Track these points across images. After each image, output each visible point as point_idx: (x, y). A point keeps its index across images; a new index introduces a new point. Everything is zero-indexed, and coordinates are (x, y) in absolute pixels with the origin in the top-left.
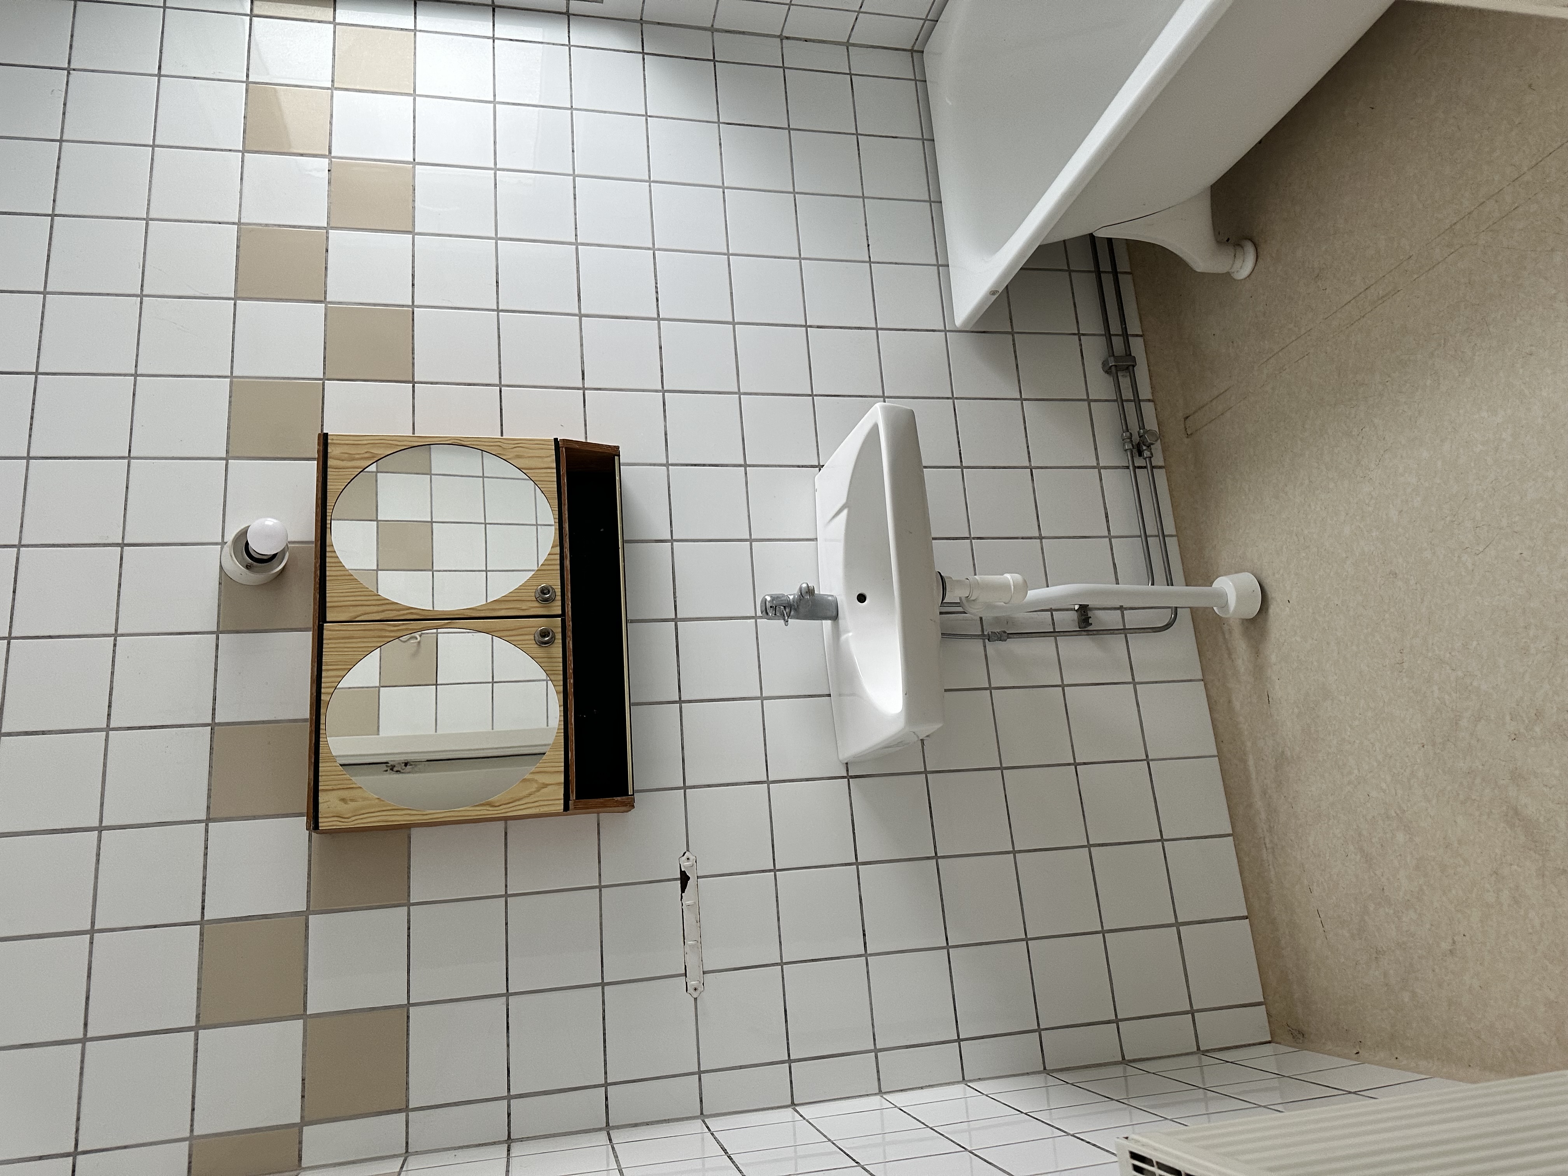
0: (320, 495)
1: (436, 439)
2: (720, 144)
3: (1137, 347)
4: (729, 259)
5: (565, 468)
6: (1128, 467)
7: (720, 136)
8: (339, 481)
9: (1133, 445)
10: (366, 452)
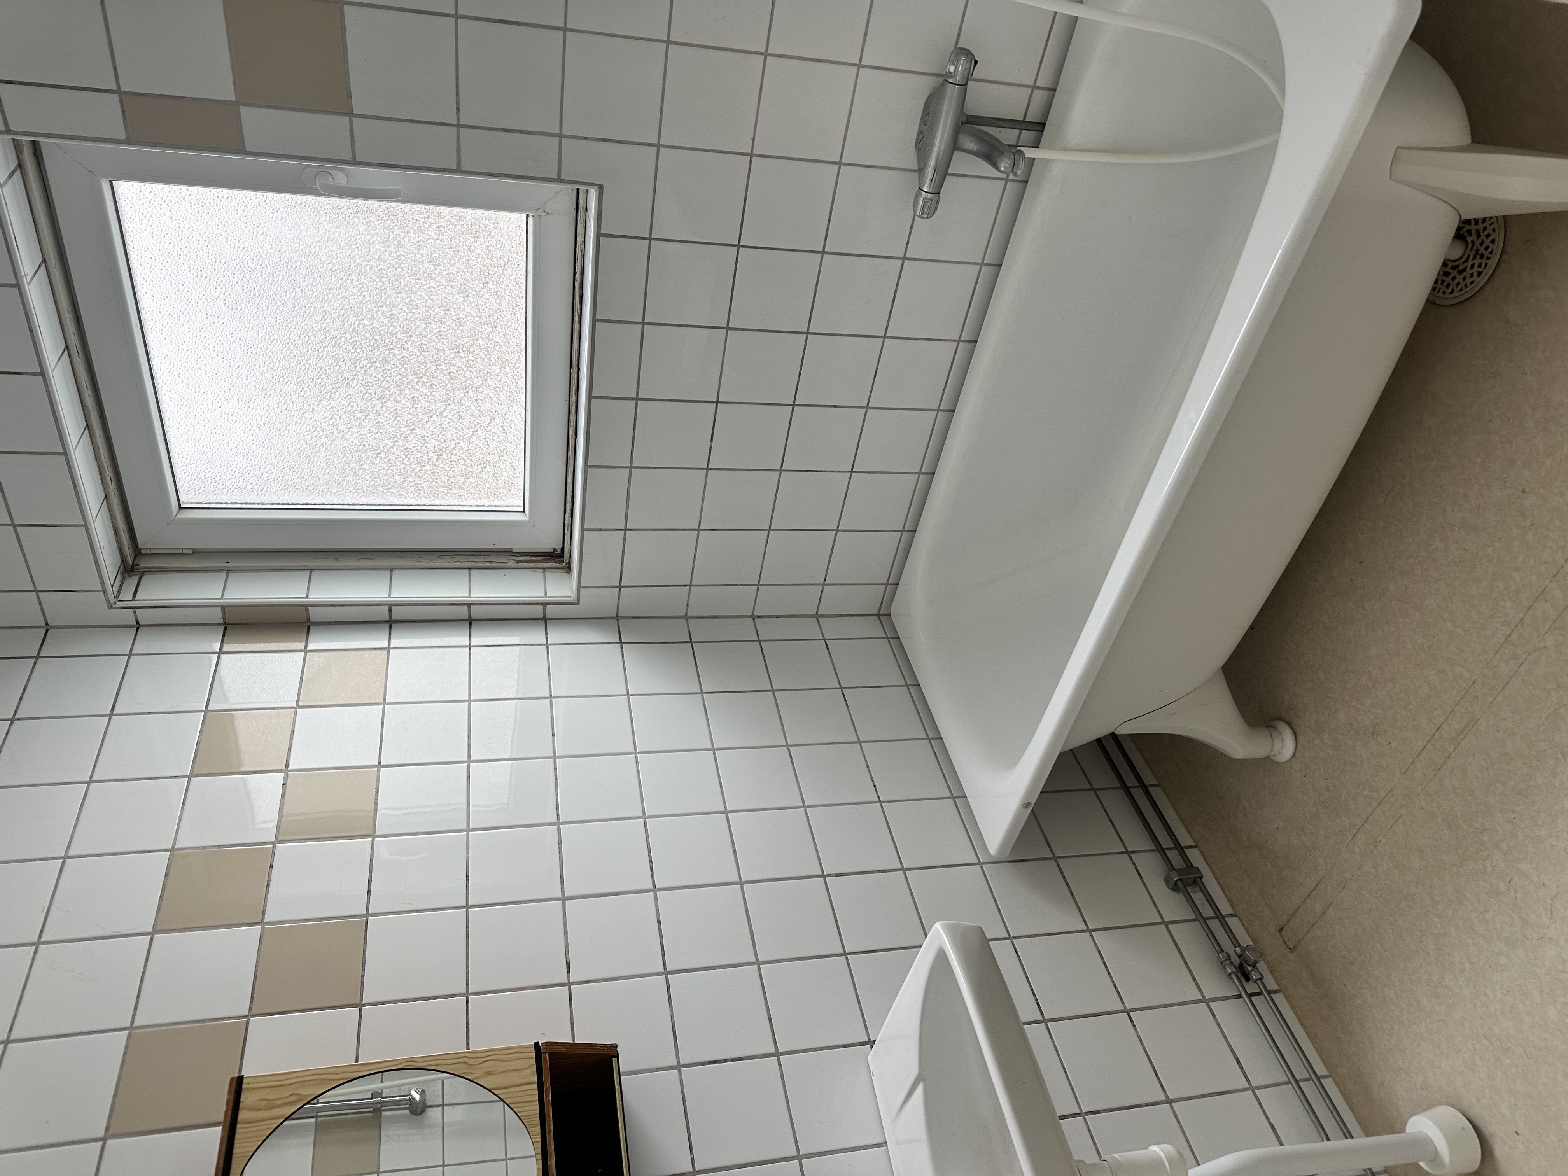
0: (221, 1165)
1: (387, 1064)
2: (706, 711)
3: (1196, 858)
4: (727, 816)
5: (549, 1081)
6: (1240, 996)
7: (704, 704)
8: (250, 1140)
9: (1235, 967)
10: (292, 1095)
